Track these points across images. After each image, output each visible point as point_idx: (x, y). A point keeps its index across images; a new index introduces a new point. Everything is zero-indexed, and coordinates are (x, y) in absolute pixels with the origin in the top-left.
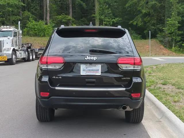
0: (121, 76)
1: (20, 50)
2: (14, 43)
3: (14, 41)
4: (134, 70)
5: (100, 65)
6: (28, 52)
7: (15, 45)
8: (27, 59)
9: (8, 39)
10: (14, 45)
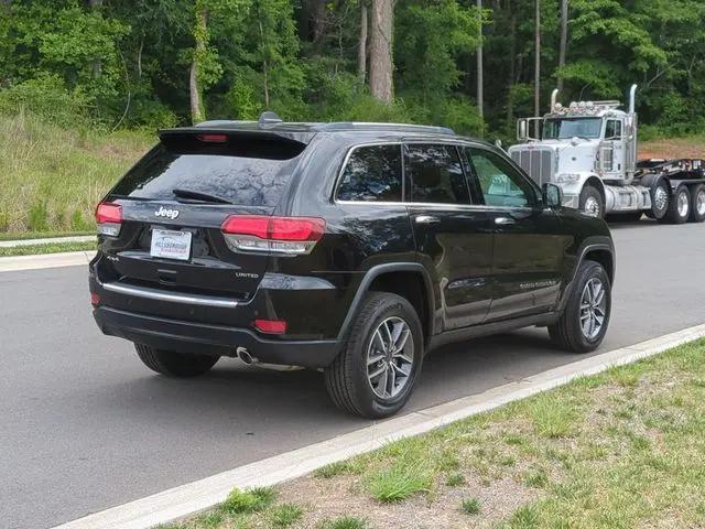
0: (235, 267)
1: (627, 182)
2: (601, 159)
3: (602, 153)
4: (270, 252)
5: (190, 234)
6: (669, 190)
7: (606, 165)
8: (661, 215)
9: (574, 144)
10: (602, 165)
